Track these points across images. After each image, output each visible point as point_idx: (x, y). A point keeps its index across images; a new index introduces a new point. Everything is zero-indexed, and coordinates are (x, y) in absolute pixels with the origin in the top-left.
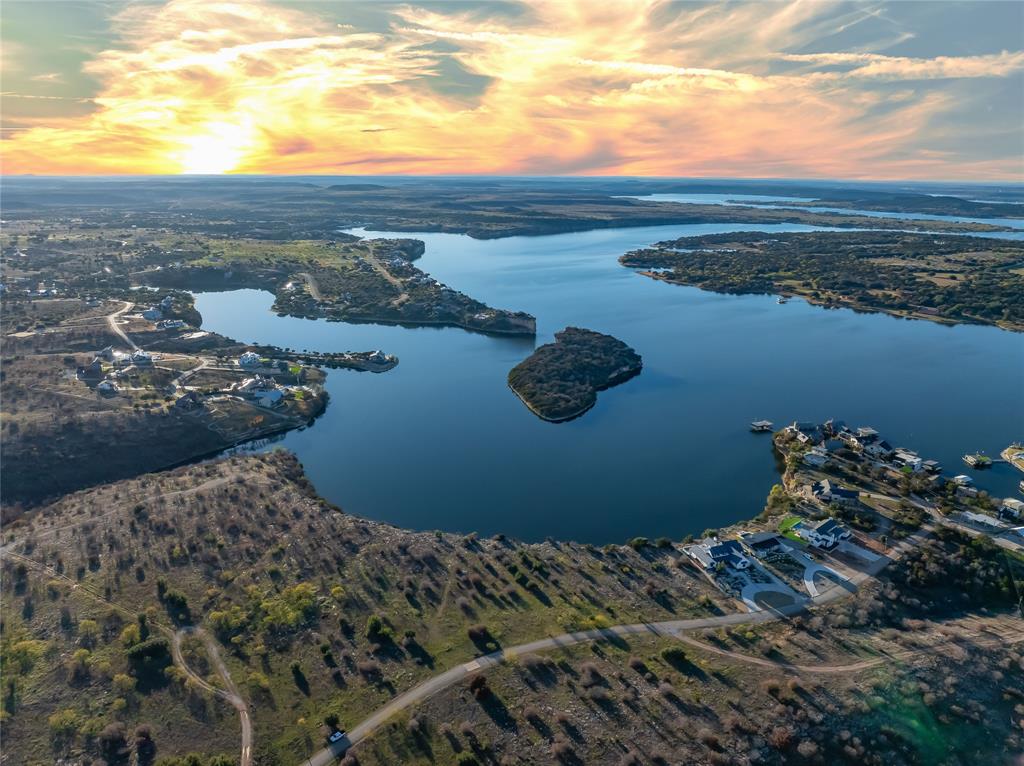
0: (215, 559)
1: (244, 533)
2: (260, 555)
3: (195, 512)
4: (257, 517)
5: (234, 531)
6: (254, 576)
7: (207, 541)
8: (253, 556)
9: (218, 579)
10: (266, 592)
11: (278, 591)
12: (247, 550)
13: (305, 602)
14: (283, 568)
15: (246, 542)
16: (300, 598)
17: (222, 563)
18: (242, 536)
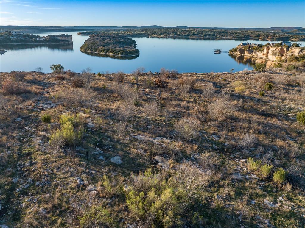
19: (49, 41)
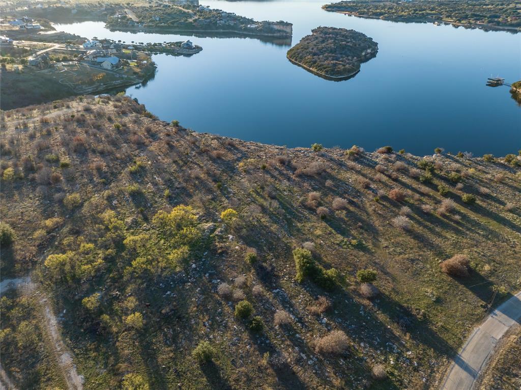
0: (57, 180)
1: (94, 152)
2: (115, 175)
3: (38, 135)
4: (107, 136)
5: (81, 151)
6: (110, 198)
7: (49, 161)
8: (108, 178)
9: (61, 205)
10: (129, 220)
11: (146, 219)
12: (99, 169)
14: (147, 188)
16: (179, 227)
17: (66, 185)
18: (90, 156)
19: (261, 30)
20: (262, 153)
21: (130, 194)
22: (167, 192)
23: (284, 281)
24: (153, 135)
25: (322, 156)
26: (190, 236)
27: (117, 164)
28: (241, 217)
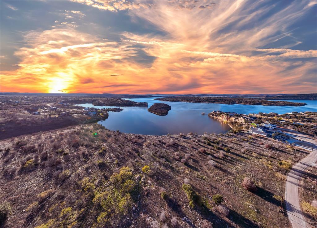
0: (59, 162)
1: (82, 146)
2: (91, 155)
3: (56, 140)
4: (89, 138)
5: (76, 145)
6: (87, 169)
7: (57, 153)
8: (86, 157)
9: (57, 178)
10: (97, 182)
11: (106, 179)
12: (83, 154)
13: (130, 183)
14: (107, 160)
15: (83, 149)
16: (124, 181)
17: (63, 165)
18: (80, 147)
19: (139, 105)
20: (151, 139)
21: (98, 165)
22: (117, 161)
23: (185, 209)
24: (109, 136)
25: (172, 137)
26: (130, 186)
27: (93, 150)
28: (151, 169)
